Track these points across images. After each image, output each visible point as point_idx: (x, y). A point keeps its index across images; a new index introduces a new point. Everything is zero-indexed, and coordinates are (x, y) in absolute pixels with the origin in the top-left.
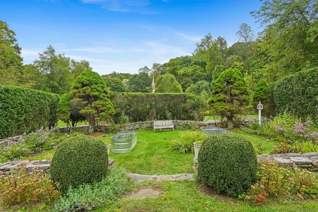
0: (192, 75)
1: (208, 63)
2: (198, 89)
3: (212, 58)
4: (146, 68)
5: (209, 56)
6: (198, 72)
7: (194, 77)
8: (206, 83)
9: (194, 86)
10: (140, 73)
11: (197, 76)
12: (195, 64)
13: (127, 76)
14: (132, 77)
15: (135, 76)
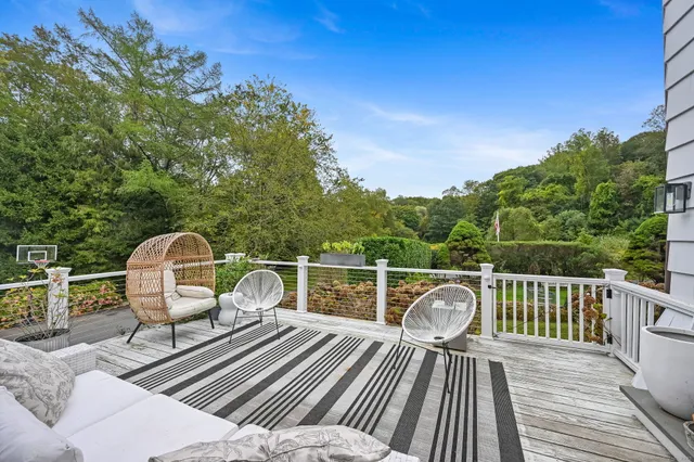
0: (547, 201)
1: (578, 180)
2: (563, 224)
3: (588, 171)
4: (454, 188)
5: (582, 168)
6: (561, 195)
7: (552, 204)
8: (578, 215)
9: (555, 220)
10: (444, 197)
11: (558, 203)
12: (552, 181)
13: (421, 201)
14: (431, 204)
15: (437, 202)
